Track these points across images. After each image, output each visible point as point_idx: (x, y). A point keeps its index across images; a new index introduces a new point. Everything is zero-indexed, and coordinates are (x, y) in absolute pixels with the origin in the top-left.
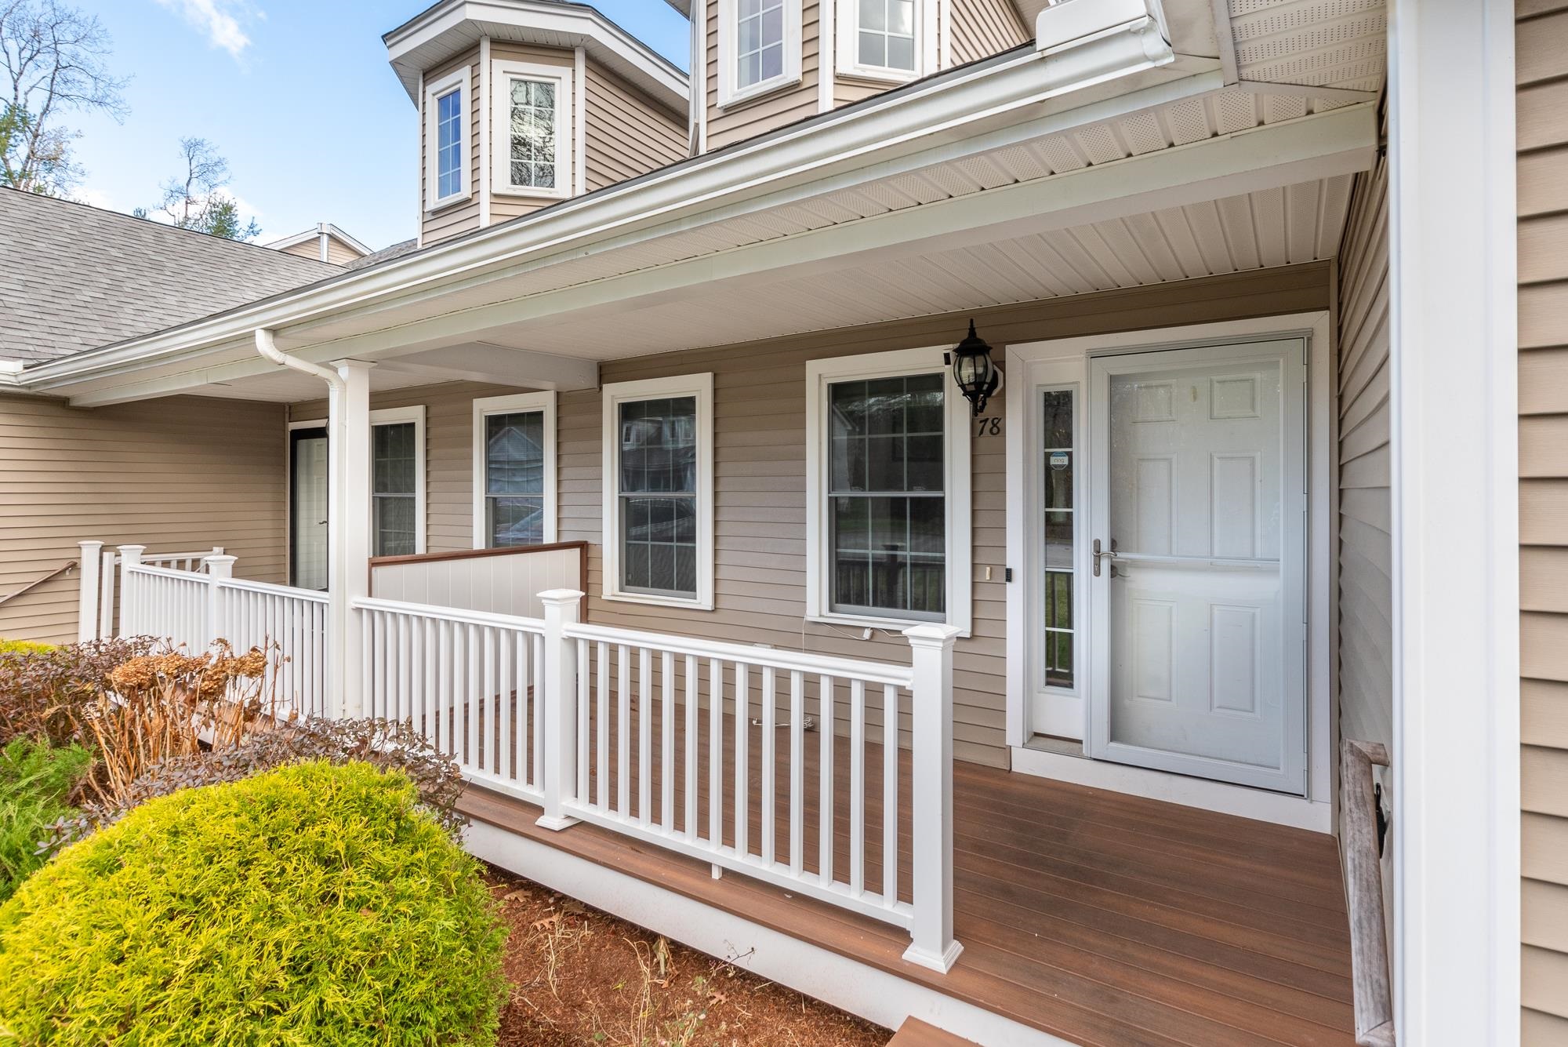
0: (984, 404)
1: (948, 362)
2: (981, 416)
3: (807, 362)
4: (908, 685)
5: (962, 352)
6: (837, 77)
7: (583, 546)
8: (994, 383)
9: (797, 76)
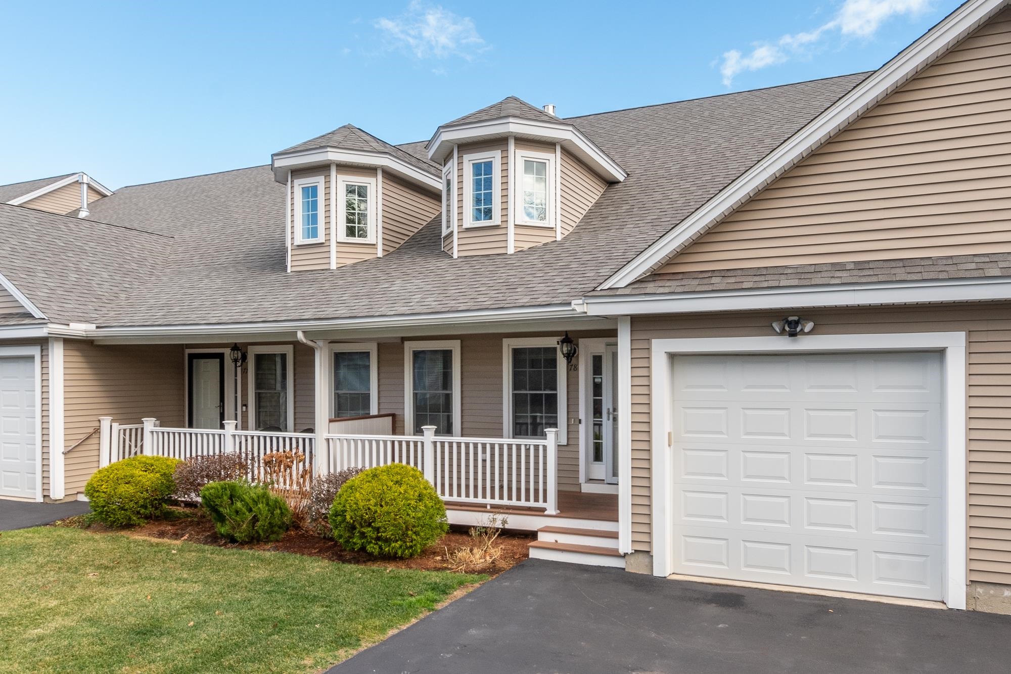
0: (571, 360)
1: (558, 344)
2: (570, 364)
3: (503, 339)
4: (545, 444)
5: (563, 342)
6: (515, 225)
7: (393, 416)
8: (575, 352)
9: (499, 223)
